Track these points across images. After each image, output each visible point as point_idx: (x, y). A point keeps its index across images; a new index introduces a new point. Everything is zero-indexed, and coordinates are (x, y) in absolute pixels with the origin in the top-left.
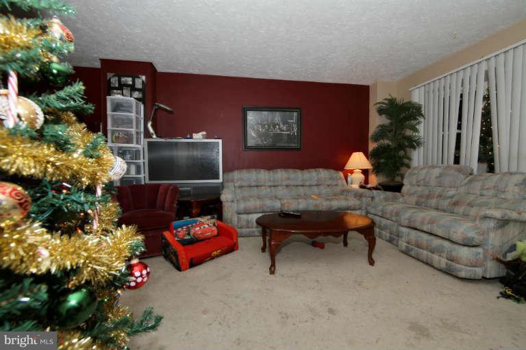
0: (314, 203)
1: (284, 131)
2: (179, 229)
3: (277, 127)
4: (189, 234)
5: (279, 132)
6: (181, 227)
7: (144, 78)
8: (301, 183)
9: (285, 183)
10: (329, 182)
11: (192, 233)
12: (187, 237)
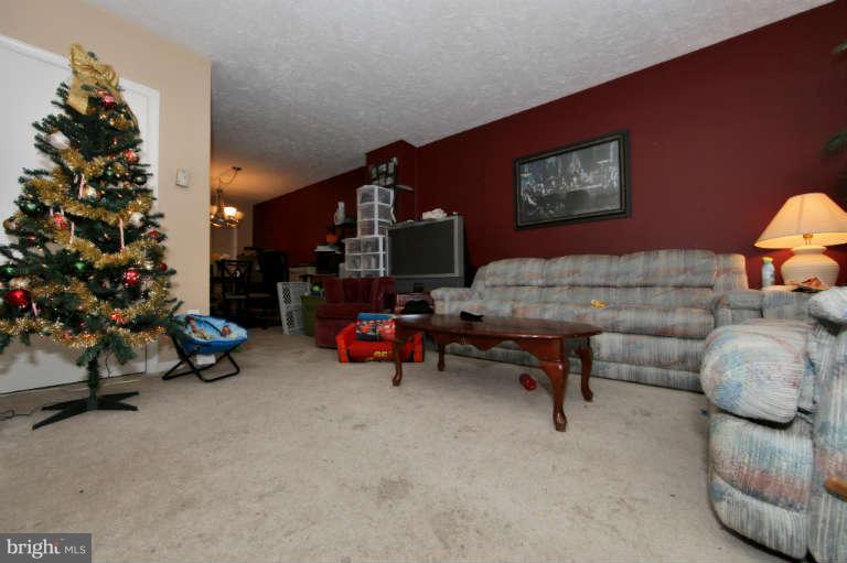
0: (576, 312)
1: (589, 184)
2: (365, 323)
3: (575, 179)
4: (374, 330)
5: (578, 188)
6: (368, 320)
7: (395, 159)
8: (602, 281)
9: (566, 281)
10: (681, 279)
11: (378, 330)
12: (371, 333)
